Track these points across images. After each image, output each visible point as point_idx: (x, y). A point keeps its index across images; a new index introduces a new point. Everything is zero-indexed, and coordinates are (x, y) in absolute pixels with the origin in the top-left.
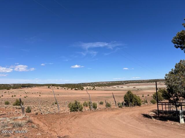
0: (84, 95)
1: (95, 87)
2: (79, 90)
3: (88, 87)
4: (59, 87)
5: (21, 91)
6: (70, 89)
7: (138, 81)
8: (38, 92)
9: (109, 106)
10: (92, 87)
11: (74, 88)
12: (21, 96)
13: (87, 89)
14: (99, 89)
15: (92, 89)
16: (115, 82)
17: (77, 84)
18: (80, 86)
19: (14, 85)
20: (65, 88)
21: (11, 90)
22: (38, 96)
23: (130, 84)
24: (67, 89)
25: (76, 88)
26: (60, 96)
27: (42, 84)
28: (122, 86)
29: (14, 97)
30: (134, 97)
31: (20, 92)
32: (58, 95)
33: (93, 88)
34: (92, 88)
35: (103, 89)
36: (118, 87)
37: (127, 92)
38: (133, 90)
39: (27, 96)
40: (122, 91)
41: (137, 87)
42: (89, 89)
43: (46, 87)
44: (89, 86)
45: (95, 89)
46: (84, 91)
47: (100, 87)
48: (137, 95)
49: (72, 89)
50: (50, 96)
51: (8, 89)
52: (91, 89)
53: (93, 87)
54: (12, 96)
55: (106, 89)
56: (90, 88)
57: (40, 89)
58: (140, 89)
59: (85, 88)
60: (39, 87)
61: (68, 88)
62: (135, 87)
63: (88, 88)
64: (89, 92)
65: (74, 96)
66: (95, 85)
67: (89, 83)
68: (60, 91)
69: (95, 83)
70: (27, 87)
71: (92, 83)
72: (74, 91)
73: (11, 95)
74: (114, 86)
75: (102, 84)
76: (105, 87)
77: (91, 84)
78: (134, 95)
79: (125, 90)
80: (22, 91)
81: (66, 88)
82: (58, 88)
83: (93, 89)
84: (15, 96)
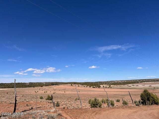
0: (101, 93)
1: (111, 85)
2: (96, 88)
3: (105, 85)
4: (80, 85)
5: (51, 88)
6: (89, 86)
7: (153, 79)
8: (63, 89)
9: (126, 104)
10: (108, 85)
11: (92, 86)
12: (51, 92)
13: (104, 87)
14: (114, 87)
15: (108, 88)
16: (130, 80)
17: (95, 82)
18: (97, 84)
19: (46, 83)
20: (84, 86)
21: (44, 87)
22: (63, 93)
23: (146, 82)
24: (86, 87)
25: (94, 86)
26: (81, 93)
27: (66, 82)
28: (137, 85)
30: (151, 96)
31: (50, 89)
32: (79, 92)
33: (109, 86)
34: (108, 86)
35: (118, 87)
36: (133, 85)
37: (143, 90)
38: (149, 89)
39: (55, 92)
40: (138, 89)
41: (153, 86)
42: (105, 87)
43: (69, 85)
44: (105, 84)
45: (111, 88)
46: (102, 88)
47: (116, 85)
48: (154, 94)
49: (90, 87)
51: (42, 86)
52: (107, 87)
53: (109, 85)
54: (45, 92)
55: (121, 87)
56: (107, 86)
57: (65, 86)
58: (156, 87)
59: (101, 86)
60: (64, 85)
61: (87, 86)
62: (151, 86)
63: (105, 86)
64: (106, 90)
65: (92, 93)
67: (105, 82)
68: (81, 88)
69: (111, 81)
70: (55, 85)
72: (92, 88)
73: (44, 91)
74: (130, 85)
75: (117, 82)
76: (120, 85)
77: (107, 82)
78: (151, 94)
79: (141, 89)
80: (52, 88)
81: (85, 86)
82: (79, 86)
83: (109, 87)
84: (46, 92)
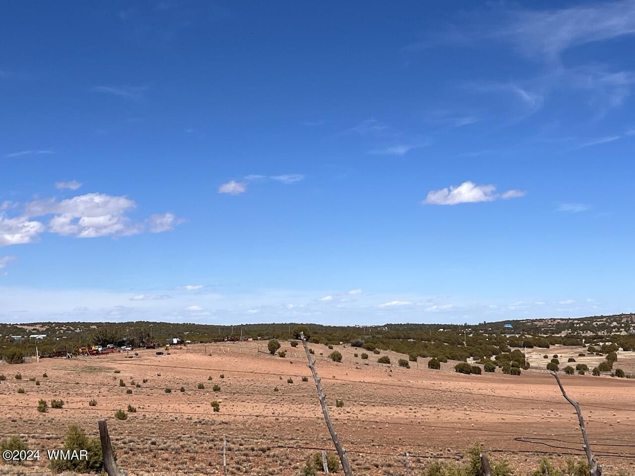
0: (535, 416)
1: (621, 354)
2: (489, 375)
3: (564, 355)
4: (346, 351)
5: (92, 370)
6: (423, 363)
8: (204, 380)
10: (591, 351)
11: (453, 358)
12: (93, 404)
13: (553, 365)
15: (596, 372)
17: (475, 328)
18: (500, 342)
19: (51, 328)
20: (383, 354)
21: (36, 366)
22: (204, 410)
24: (404, 364)
25: (471, 361)
26: (354, 412)
27: (227, 324)
29: (53, 413)
31: (90, 378)
32: (340, 405)
33: (604, 358)
34: (593, 361)
39: (131, 410)
42: (569, 371)
43: (252, 345)
44: (571, 341)
45: (619, 373)
46: (539, 379)
49: (434, 365)
50: (286, 410)
51: (16, 359)
52: (582, 368)
53: (604, 350)
54: (43, 407)
56: (581, 361)
57: (216, 359)
59: (536, 358)
60: (212, 346)
61: (406, 357)
63: (563, 361)
64: (575, 392)
65: (452, 416)
66: (614, 339)
67: (569, 324)
68: (355, 377)
69: (617, 318)
70: (133, 345)
71: (588, 323)
72: (450, 378)
73: (34, 399)
80: (100, 369)
81: (395, 357)
82: (337, 358)
83: (604, 367)
84: (58, 405)
